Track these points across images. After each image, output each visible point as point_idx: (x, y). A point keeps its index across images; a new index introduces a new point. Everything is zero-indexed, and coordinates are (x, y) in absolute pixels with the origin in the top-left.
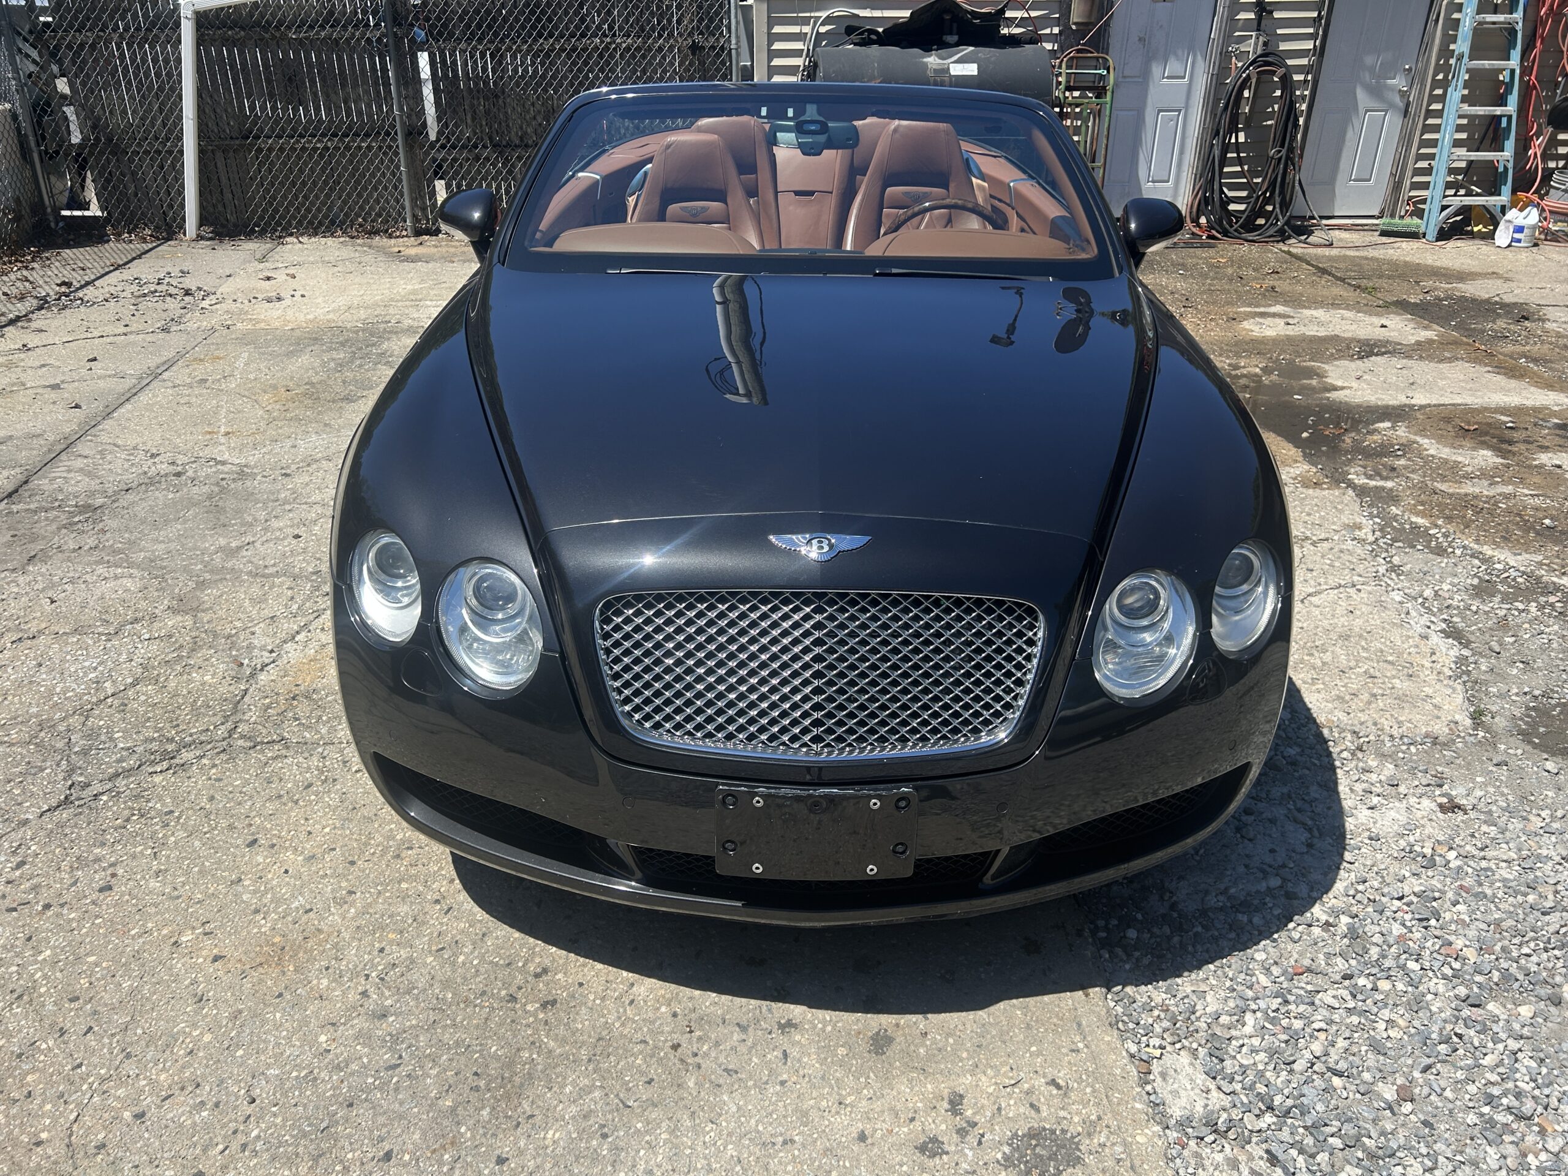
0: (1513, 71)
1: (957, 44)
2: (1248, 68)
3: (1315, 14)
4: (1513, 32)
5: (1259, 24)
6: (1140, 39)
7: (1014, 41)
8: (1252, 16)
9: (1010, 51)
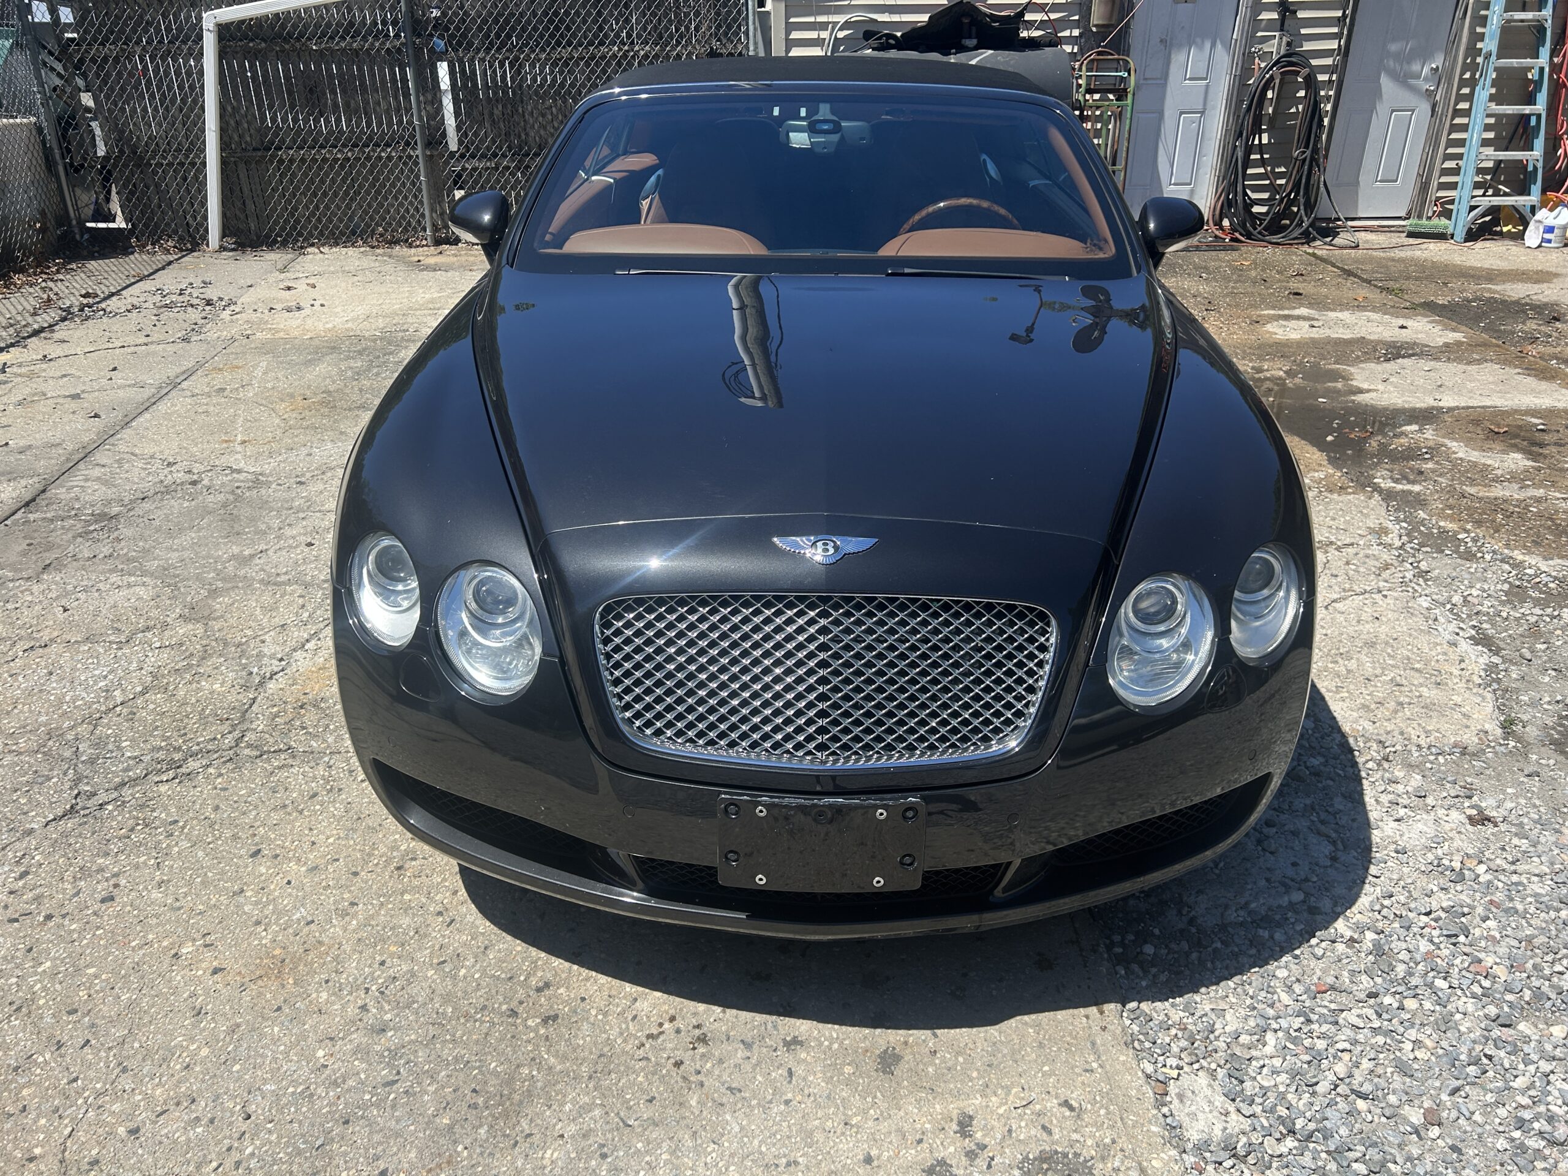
0: (1542, 69)
1: (976, 48)
2: (1271, 69)
3: (1339, 14)
4: (1541, 29)
5: (1282, 24)
6: (1161, 41)
7: (1033, 44)
8: (1275, 16)
9: (1030, 54)
